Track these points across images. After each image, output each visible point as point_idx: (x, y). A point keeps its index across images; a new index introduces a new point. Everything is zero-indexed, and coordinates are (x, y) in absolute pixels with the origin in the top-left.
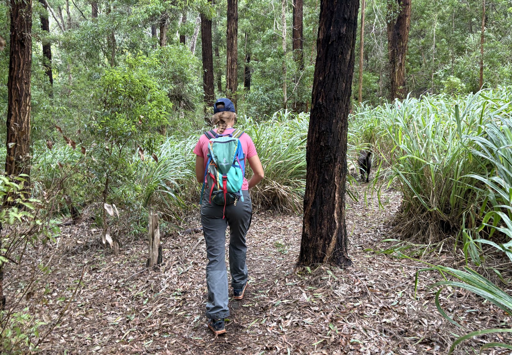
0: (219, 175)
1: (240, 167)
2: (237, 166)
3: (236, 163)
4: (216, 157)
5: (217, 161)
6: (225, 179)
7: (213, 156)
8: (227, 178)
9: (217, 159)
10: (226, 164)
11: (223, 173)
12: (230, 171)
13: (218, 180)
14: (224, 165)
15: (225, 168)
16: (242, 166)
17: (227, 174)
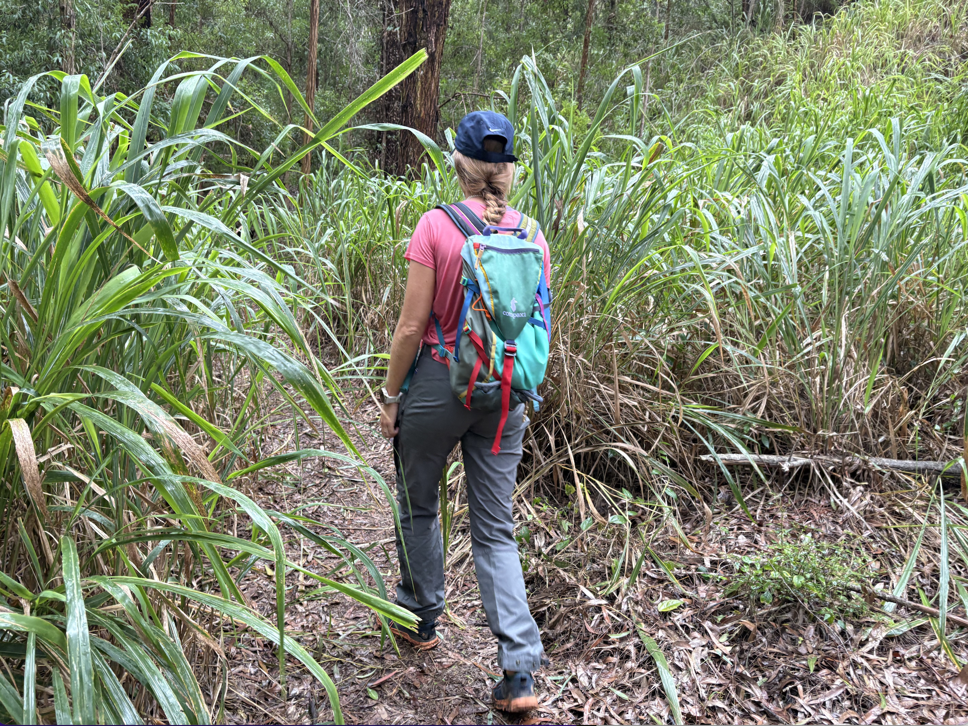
0: (497, 343)
1: (544, 326)
2: (538, 323)
3: (537, 316)
4: (494, 293)
5: (495, 305)
6: (509, 356)
7: (484, 288)
8: (514, 352)
9: (497, 297)
10: (518, 315)
11: (507, 337)
12: (522, 335)
13: (493, 354)
14: (513, 316)
15: (514, 324)
16: (548, 322)
17: (516, 341)
